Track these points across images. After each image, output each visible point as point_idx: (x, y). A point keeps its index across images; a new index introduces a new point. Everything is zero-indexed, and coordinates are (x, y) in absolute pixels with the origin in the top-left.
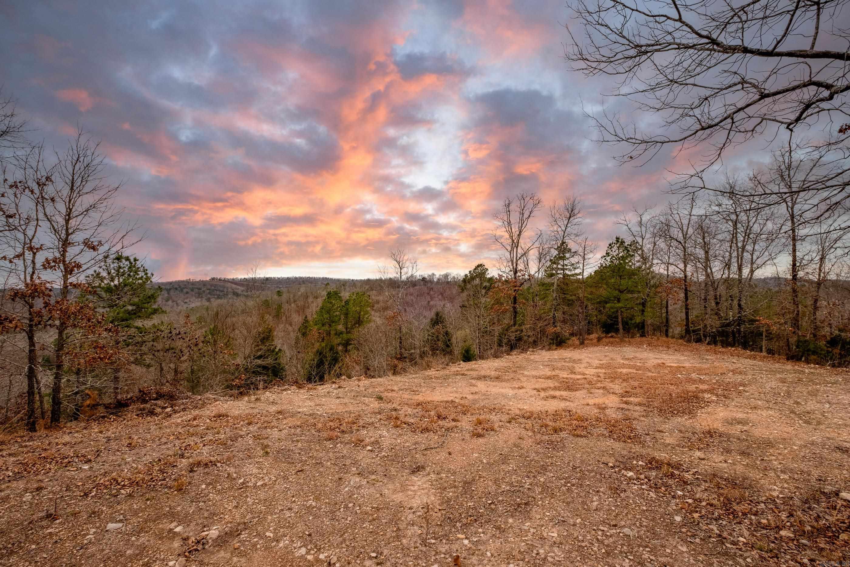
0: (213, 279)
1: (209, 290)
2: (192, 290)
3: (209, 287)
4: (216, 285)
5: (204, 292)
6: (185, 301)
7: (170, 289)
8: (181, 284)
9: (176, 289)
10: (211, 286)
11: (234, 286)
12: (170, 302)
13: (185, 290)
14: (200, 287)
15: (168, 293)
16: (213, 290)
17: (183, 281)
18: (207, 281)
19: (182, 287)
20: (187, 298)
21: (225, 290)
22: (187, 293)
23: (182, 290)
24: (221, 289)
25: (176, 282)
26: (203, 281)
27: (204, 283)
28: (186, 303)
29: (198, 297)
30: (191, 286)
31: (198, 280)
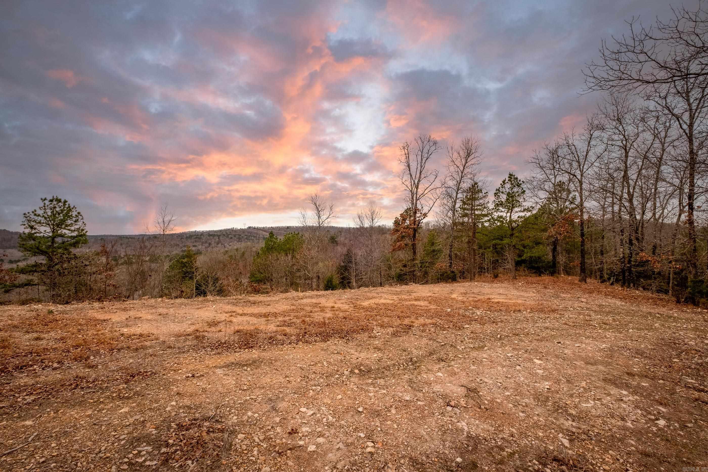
0: (250, 228)
1: (247, 236)
2: (235, 236)
3: (246, 234)
4: (251, 232)
5: (243, 237)
6: (230, 244)
7: (220, 235)
8: (227, 231)
9: (224, 235)
10: (248, 233)
11: (264, 233)
12: (220, 245)
13: (230, 236)
14: (240, 234)
15: (219, 238)
16: (249, 236)
17: (229, 230)
18: (245, 229)
19: (229, 233)
20: (231, 242)
21: (258, 236)
22: (231, 238)
23: (228, 237)
24: (255, 235)
25: (224, 230)
26: (242, 229)
27: (242, 231)
28: (230, 245)
29: (239, 241)
30: (234, 233)
31: (239, 228)
